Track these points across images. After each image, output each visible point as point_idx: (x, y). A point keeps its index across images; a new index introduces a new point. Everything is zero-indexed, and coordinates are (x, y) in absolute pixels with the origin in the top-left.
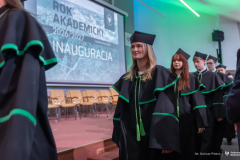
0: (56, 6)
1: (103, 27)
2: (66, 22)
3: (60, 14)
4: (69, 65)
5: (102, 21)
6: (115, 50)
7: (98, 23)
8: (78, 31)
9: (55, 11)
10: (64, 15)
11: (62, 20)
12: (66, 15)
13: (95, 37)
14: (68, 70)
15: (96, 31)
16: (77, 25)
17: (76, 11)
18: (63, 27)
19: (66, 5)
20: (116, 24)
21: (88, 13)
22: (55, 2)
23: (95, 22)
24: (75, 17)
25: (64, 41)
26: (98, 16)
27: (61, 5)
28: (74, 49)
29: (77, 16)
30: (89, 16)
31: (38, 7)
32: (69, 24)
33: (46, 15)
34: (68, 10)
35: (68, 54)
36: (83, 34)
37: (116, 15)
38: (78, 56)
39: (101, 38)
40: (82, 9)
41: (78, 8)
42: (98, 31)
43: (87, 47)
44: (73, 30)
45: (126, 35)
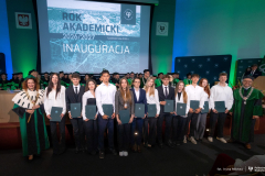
0: (65, 16)
1: (119, 24)
2: (75, 27)
3: (69, 22)
5: (118, 18)
6: (134, 43)
7: (112, 21)
8: (88, 32)
9: (65, 21)
10: (73, 22)
11: (72, 27)
12: (75, 21)
13: (107, 34)
14: (77, 65)
15: (109, 29)
16: (87, 27)
17: (86, 16)
18: (73, 32)
19: (75, 13)
20: (138, 16)
21: (100, 14)
22: (64, 13)
23: (108, 20)
24: (84, 21)
25: (74, 42)
26: (112, 14)
27: (70, 14)
28: (84, 48)
29: (87, 20)
30: (101, 17)
32: (79, 27)
33: (57, 26)
34: (78, 17)
35: (77, 52)
36: (94, 34)
37: (138, 8)
38: (88, 53)
39: (116, 34)
40: (93, 12)
41: (88, 12)
42: (112, 29)
43: (98, 45)
44: (83, 32)
45: (159, 24)
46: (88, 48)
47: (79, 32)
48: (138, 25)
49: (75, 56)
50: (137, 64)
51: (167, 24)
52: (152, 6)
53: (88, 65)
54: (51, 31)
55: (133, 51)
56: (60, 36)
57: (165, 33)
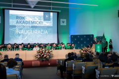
1: (43, 20)
2: (22, 22)
3: (19, 20)
4: (23, 38)
5: (42, 18)
7: (39, 19)
8: (28, 25)
9: (17, 20)
11: (20, 22)
12: (22, 20)
13: (37, 25)
14: (22, 40)
15: (38, 23)
16: (27, 22)
18: (21, 24)
20: (51, 17)
21: (34, 16)
22: (17, 17)
23: (37, 19)
24: (26, 20)
25: (21, 29)
26: (40, 17)
27: (20, 17)
30: (34, 18)
31: (10, 20)
32: (24, 22)
33: (13, 22)
34: (23, 18)
35: (22, 34)
36: (31, 25)
38: (27, 34)
39: (41, 25)
40: (30, 15)
41: (28, 16)
42: (39, 23)
43: (32, 30)
44: (25, 25)
45: (61, 20)
46: (27, 31)
47: (23, 24)
48: (52, 21)
49: (21, 36)
50: (52, 39)
51: (65, 20)
52: (58, 13)
53: (28, 40)
55: (50, 33)
56: (15, 26)
57: (65, 24)
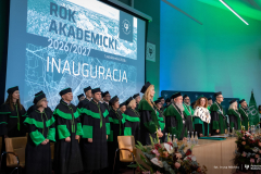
0: (54, 9)
1: (117, 37)
2: (66, 31)
3: (58, 20)
5: (117, 28)
6: (131, 68)
7: (111, 31)
8: (82, 42)
9: (52, 17)
10: (64, 22)
11: (62, 29)
12: (67, 21)
13: (105, 50)
15: (107, 43)
16: (82, 34)
17: (82, 16)
18: (63, 38)
19: (68, 7)
20: (135, 32)
21: (98, 18)
22: (52, 4)
23: (106, 30)
24: (79, 24)
25: (63, 56)
26: (111, 22)
27: (62, 7)
28: (76, 68)
29: (83, 23)
30: (98, 22)
31: (29, 12)
32: (71, 33)
33: (40, 23)
34: (71, 15)
35: (67, 74)
36: (90, 46)
37: (135, 20)
38: (80, 77)
39: (114, 52)
40: (90, 12)
42: (110, 43)
43: (93, 64)
44: (76, 41)
45: (148, 46)
46: (81, 67)
47: (71, 39)
51: (154, 46)
52: (147, 22)
54: (30, 30)
55: (131, 79)
56: (43, 42)
